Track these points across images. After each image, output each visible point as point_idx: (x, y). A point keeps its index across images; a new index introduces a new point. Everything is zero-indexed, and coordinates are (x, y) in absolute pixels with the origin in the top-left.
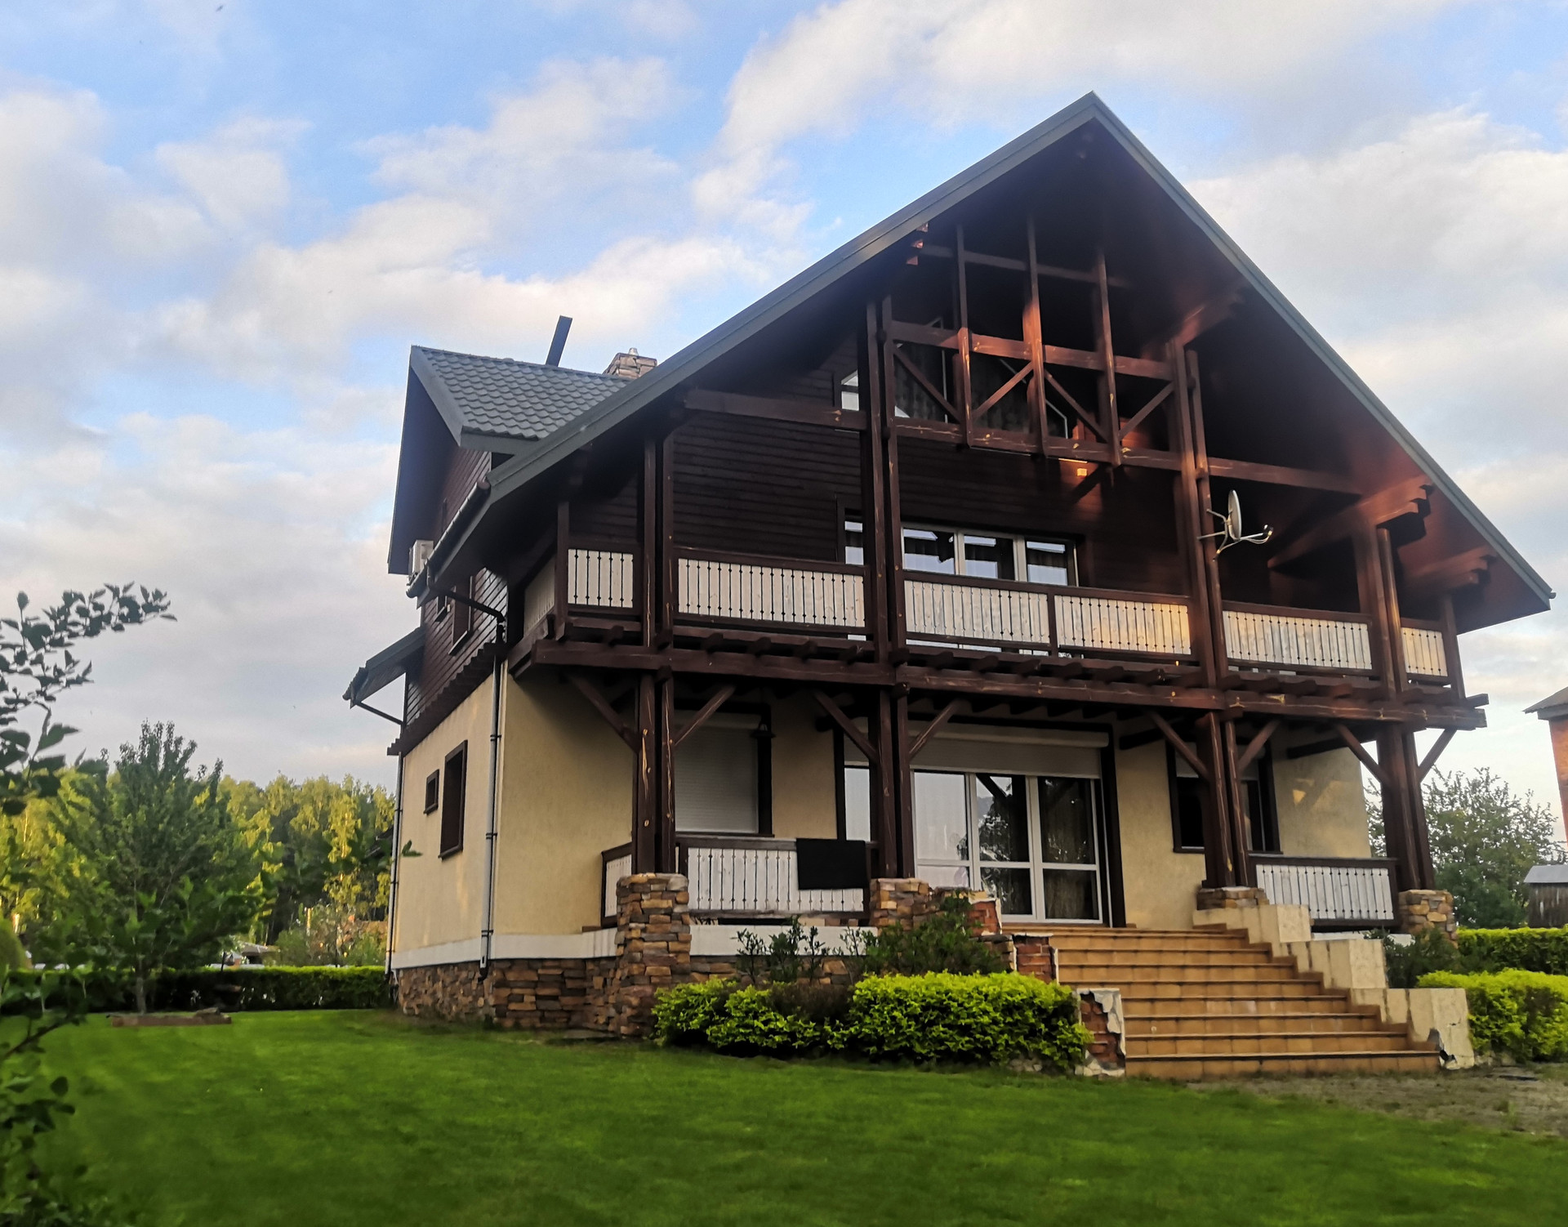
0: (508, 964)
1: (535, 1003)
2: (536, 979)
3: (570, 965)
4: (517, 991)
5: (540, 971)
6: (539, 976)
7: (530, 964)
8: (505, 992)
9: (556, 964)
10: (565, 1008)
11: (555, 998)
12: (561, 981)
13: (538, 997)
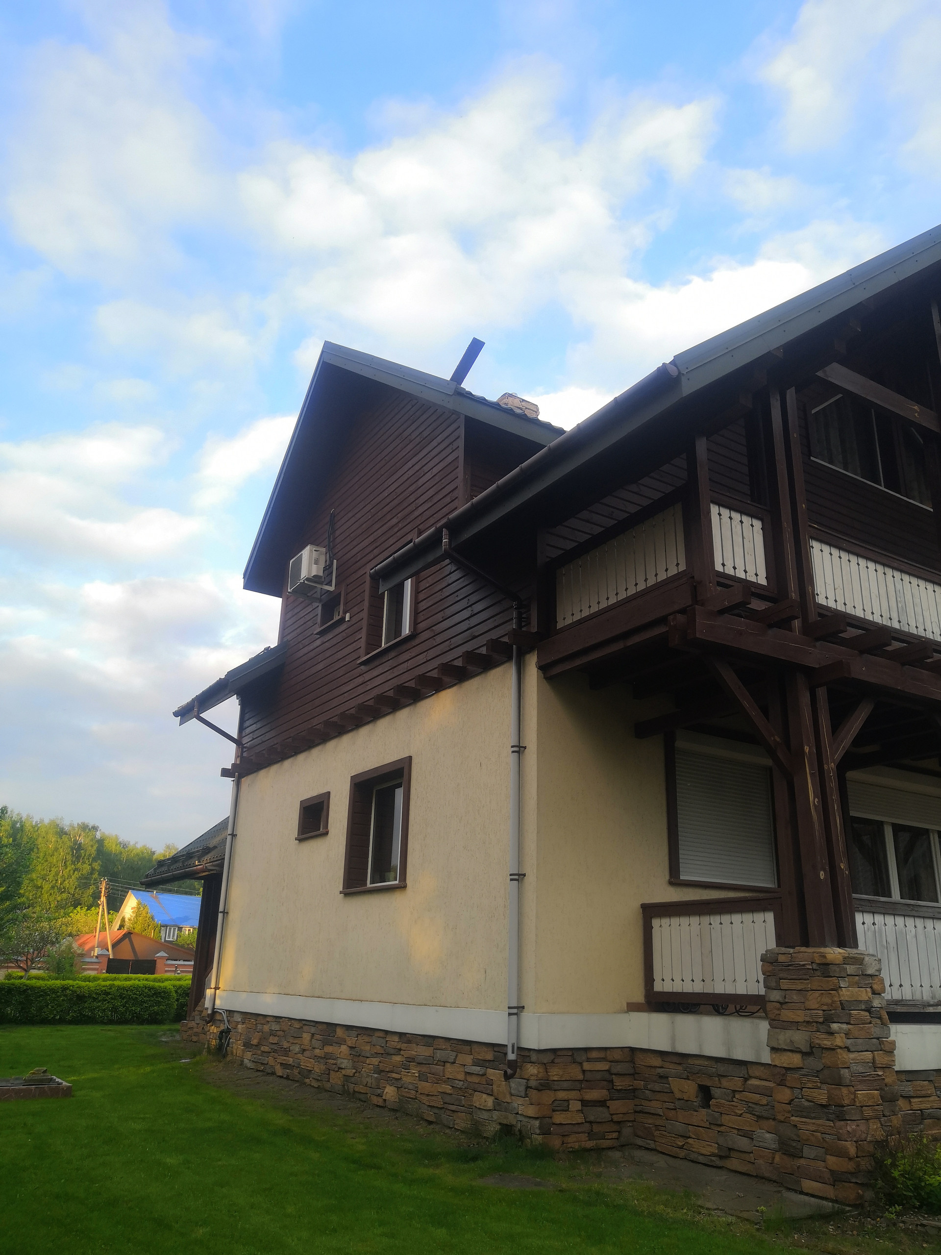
0: (551, 1057)
1: (581, 1111)
2: (581, 1077)
3: (617, 1056)
4: (562, 1095)
5: (587, 1066)
6: (584, 1071)
7: (574, 1055)
8: (548, 1097)
9: (601, 1055)
10: (615, 1118)
11: (602, 1103)
12: (608, 1079)
13: (585, 1103)
